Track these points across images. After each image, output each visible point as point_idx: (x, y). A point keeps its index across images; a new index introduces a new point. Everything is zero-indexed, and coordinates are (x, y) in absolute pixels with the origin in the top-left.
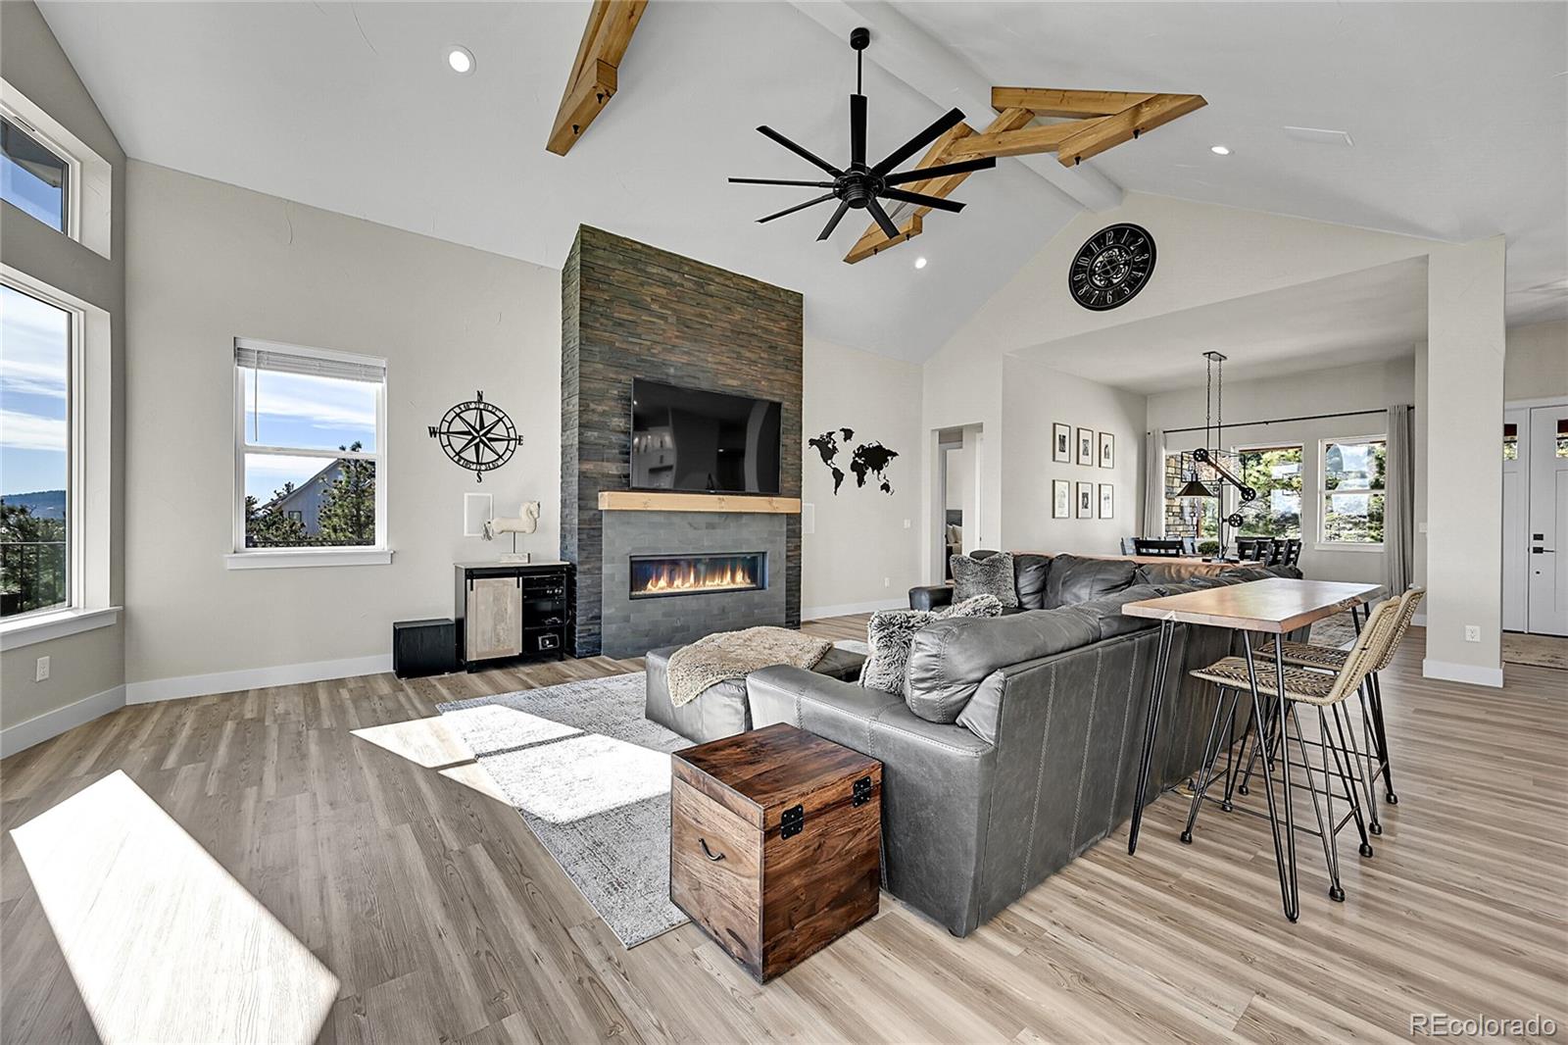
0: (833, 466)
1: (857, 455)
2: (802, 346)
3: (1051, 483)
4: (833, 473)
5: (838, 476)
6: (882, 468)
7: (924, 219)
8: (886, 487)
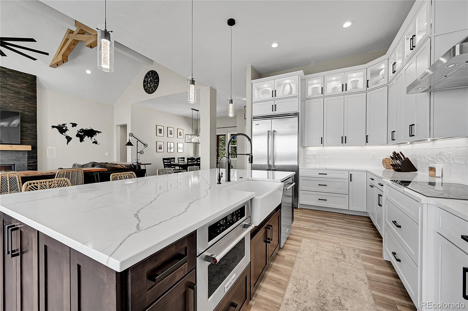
0: (66, 135)
1: (79, 132)
2: (36, 93)
3: (156, 142)
4: (66, 137)
5: (69, 139)
6: (93, 136)
7: (68, 57)
8: (95, 142)
